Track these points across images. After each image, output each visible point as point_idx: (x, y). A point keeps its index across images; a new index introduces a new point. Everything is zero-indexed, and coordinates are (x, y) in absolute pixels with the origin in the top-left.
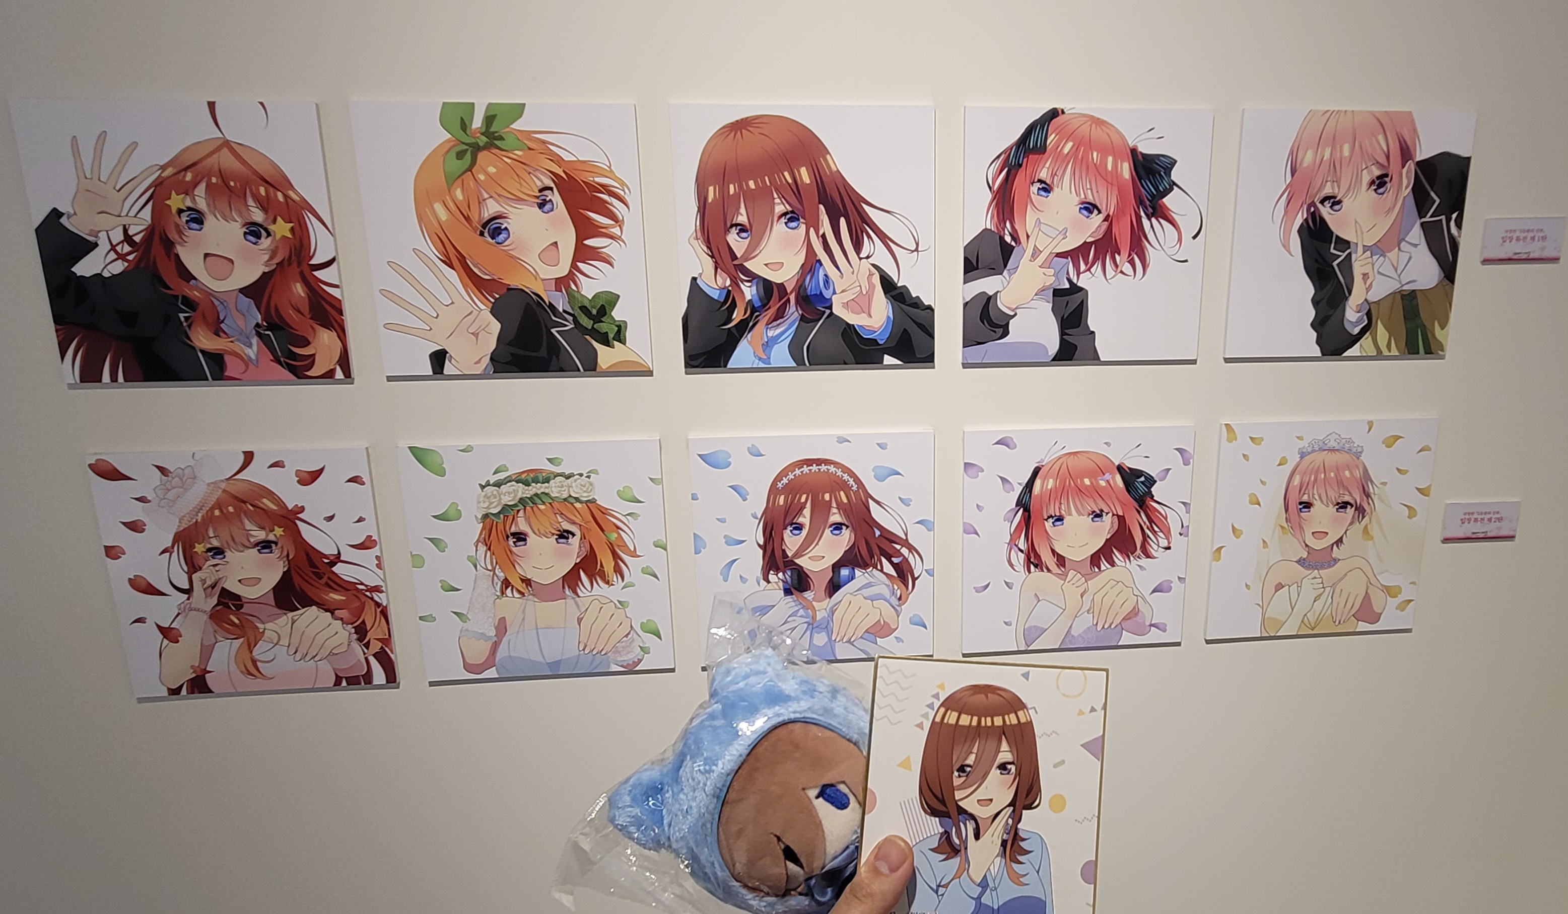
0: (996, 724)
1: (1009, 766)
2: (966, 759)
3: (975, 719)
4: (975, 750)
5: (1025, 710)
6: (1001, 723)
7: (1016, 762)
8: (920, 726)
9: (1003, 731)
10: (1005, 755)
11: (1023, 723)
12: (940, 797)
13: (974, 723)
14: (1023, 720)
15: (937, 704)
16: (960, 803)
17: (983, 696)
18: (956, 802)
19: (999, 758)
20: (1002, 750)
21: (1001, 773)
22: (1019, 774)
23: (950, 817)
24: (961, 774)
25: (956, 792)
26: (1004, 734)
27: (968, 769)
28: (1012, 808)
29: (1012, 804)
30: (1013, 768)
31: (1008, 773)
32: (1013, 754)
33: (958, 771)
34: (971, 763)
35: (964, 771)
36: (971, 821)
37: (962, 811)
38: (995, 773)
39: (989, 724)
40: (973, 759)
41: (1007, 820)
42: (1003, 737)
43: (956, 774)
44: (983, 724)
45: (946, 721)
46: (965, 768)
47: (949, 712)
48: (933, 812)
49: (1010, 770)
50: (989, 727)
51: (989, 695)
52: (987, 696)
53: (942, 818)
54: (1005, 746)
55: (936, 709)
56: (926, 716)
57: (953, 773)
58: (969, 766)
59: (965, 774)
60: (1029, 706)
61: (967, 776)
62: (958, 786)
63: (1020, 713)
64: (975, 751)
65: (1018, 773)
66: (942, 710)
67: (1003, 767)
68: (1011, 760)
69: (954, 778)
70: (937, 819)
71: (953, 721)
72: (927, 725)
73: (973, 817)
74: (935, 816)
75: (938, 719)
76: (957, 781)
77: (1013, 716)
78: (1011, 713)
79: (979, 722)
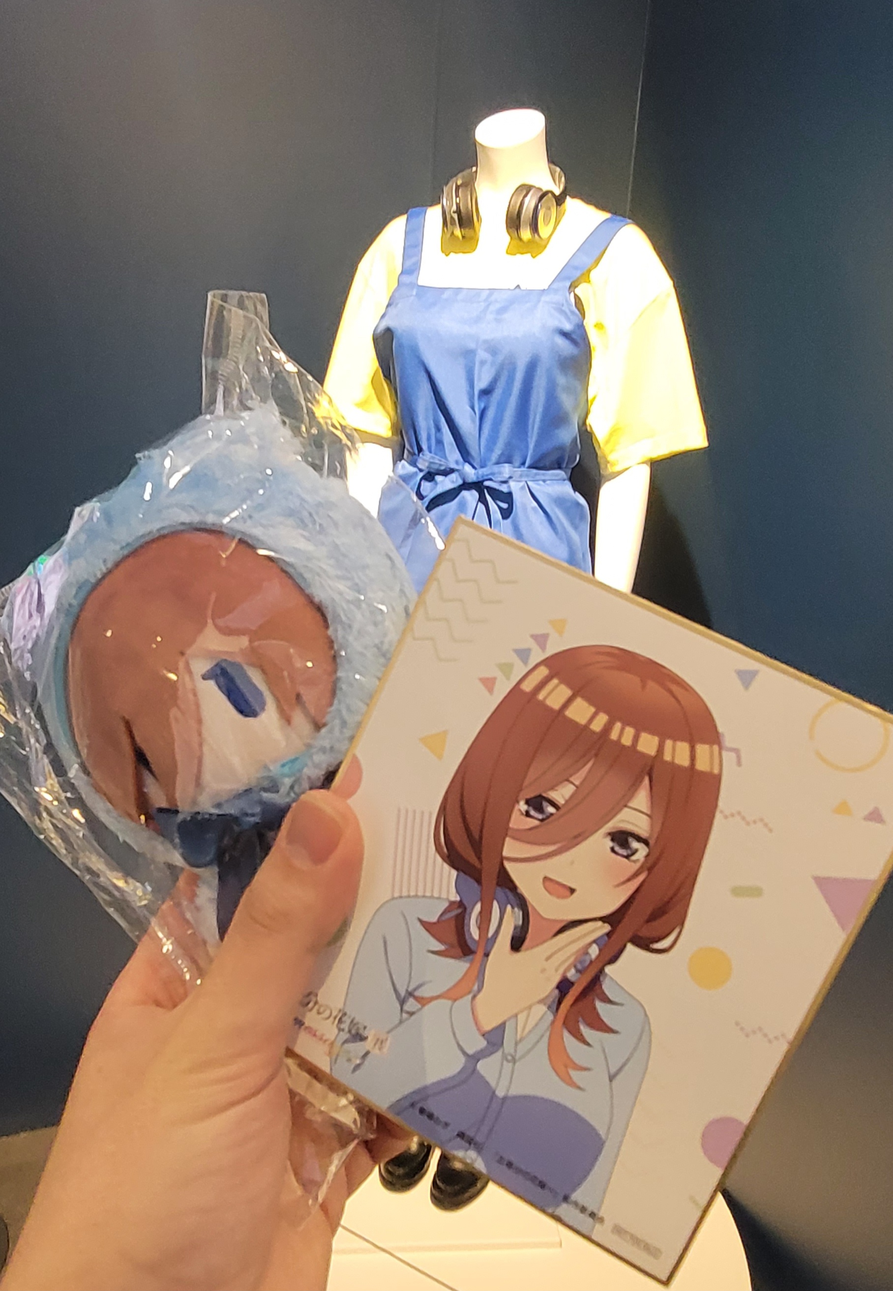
2: (552, 788)
4: (577, 779)
7: (652, 842)
9: (650, 769)
10: (635, 817)
11: (700, 775)
13: (598, 725)
14: (702, 765)
19: (619, 817)
20: (630, 804)
22: (650, 871)
23: (479, 881)
24: (532, 813)
25: (508, 840)
26: (650, 776)
28: (607, 928)
29: (610, 919)
30: (642, 851)
31: (627, 857)
32: (652, 826)
34: (561, 801)
38: (600, 842)
40: (567, 796)
41: (590, 944)
42: (646, 781)
44: (614, 735)
46: (545, 804)
50: (624, 747)
51: (649, 682)
52: (644, 686)
53: (462, 874)
54: (641, 799)
57: (518, 802)
58: (553, 803)
59: (540, 817)
61: (542, 820)
62: (518, 830)
63: (702, 750)
64: (577, 783)
65: (650, 866)
66: (543, 671)
67: (621, 838)
70: (454, 873)
71: (555, 700)
73: (522, 903)
74: (453, 865)
75: (527, 686)
76: (517, 823)
77: (683, 748)
78: (683, 740)
79: (607, 729)
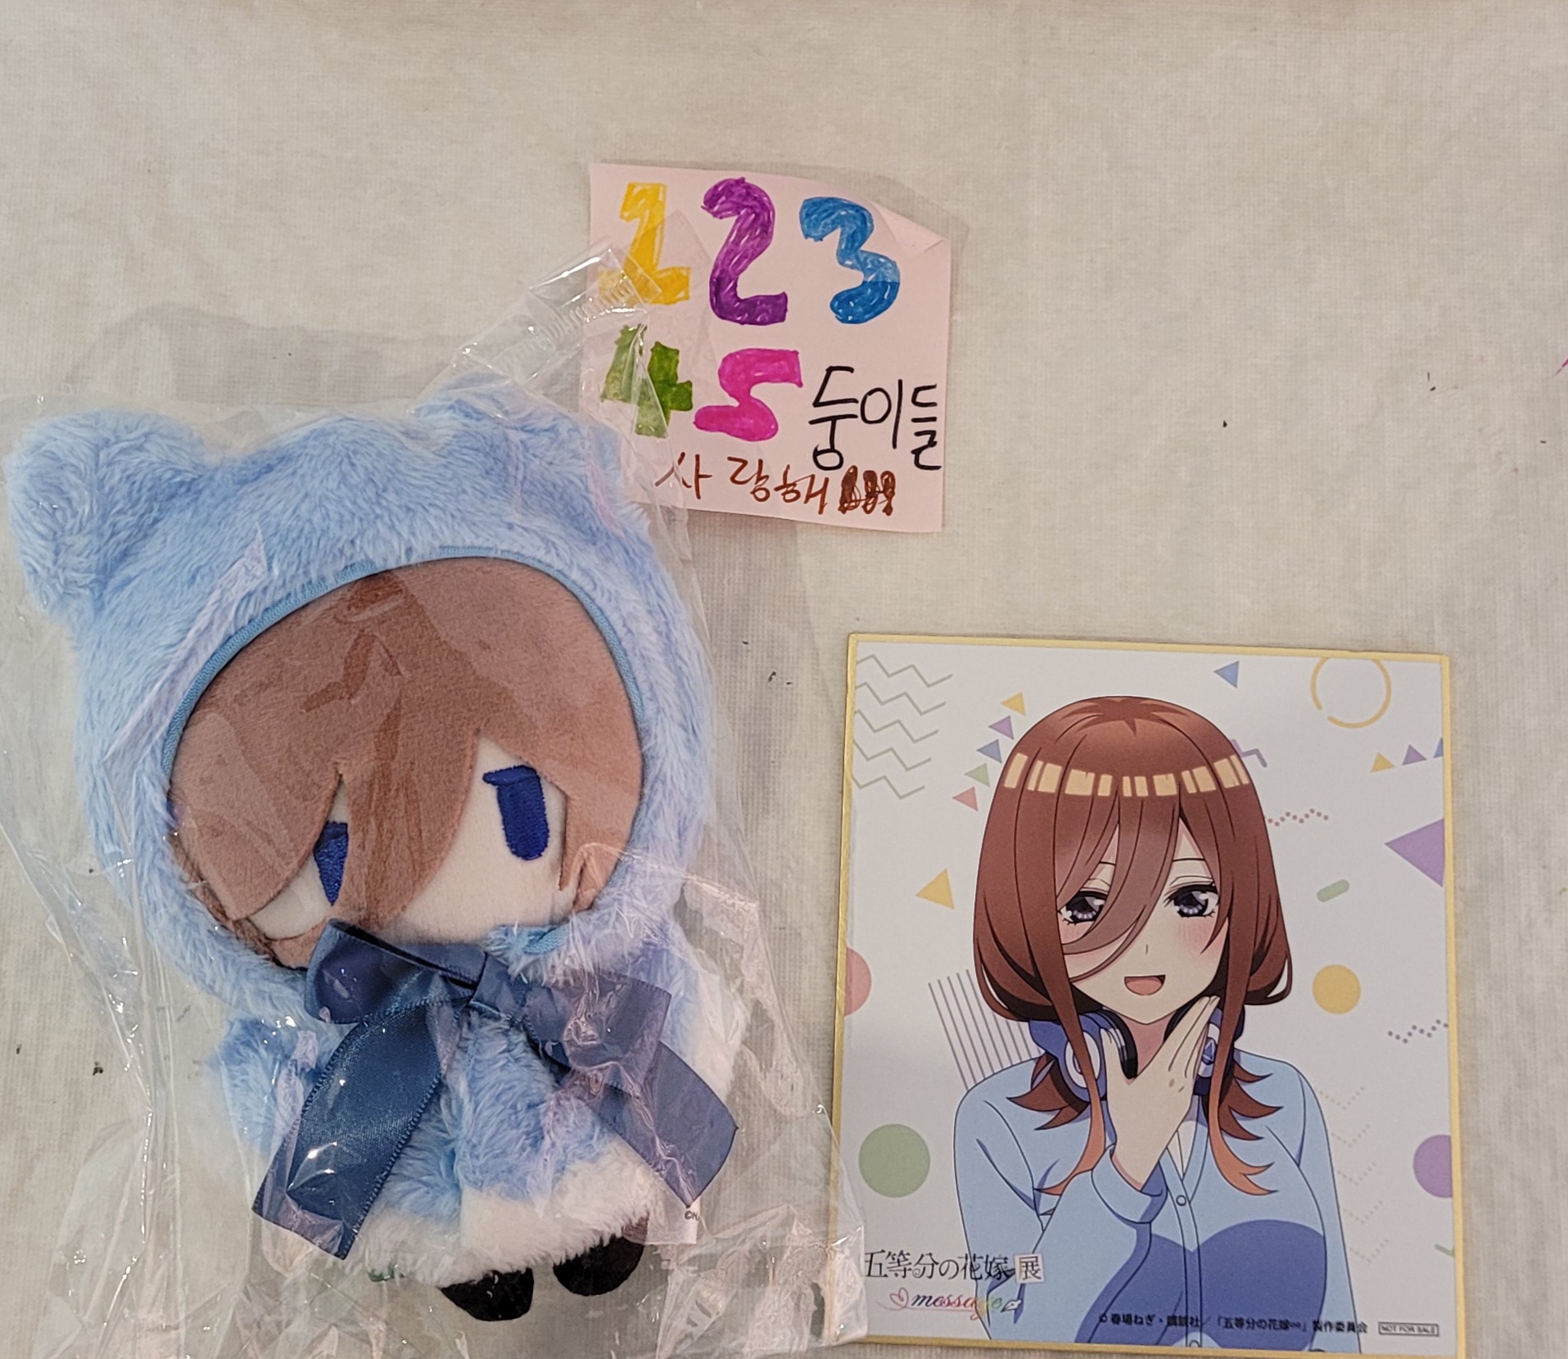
0: (1160, 791)
1: (1202, 897)
2: (1089, 879)
3: (1106, 782)
4: (1111, 857)
5: (1234, 758)
6: (1174, 791)
7: (1218, 887)
8: (968, 798)
9: (1180, 810)
10: (1189, 867)
11: (1230, 790)
12: (1031, 972)
14: (1229, 782)
15: (1007, 746)
16: (1082, 986)
17: (1123, 723)
18: (1071, 982)
19: (1172, 876)
20: (1179, 856)
21: (1181, 913)
22: (1229, 915)
24: (1080, 916)
25: (1068, 959)
26: (1182, 815)
27: (1098, 902)
29: (1216, 991)
32: (1209, 868)
33: (1069, 907)
34: (1104, 889)
35: (1087, 908)
36: (1112, 1030)
37: (1087, 1006)
38: (1165, 913)
39: (1142, 791)
40: (1108, 880)
41: (1206, 1031)
43: (1067, 914)
44: (1127, 793)
45: (1031, 787)
46: (1088, 899)
47: (1039, 764)
48: (1015, 1009)
49: (1205, 907)
50: (1142, 800)
51: (1137, 721)
52: (1133, 728)
53: (1034, 1023)
55: (1005, 758)
56: (979, 774)
57: (1059, 912)
58: (1097, 895)
59: (1090, 916)
60: (1243, 747)
62: (1073, 945)
63: (1221, 766)
64: (1112, 860)
68: (1206, 881)
69: (1063, 925)
71: (1049, 784)
72: (986, 797)
74: (1020, 1020)
76: (1069, 932)
77: (1202, 773)
78: (1198, 765)
79: (1117, 788)
